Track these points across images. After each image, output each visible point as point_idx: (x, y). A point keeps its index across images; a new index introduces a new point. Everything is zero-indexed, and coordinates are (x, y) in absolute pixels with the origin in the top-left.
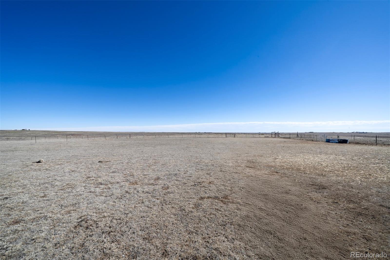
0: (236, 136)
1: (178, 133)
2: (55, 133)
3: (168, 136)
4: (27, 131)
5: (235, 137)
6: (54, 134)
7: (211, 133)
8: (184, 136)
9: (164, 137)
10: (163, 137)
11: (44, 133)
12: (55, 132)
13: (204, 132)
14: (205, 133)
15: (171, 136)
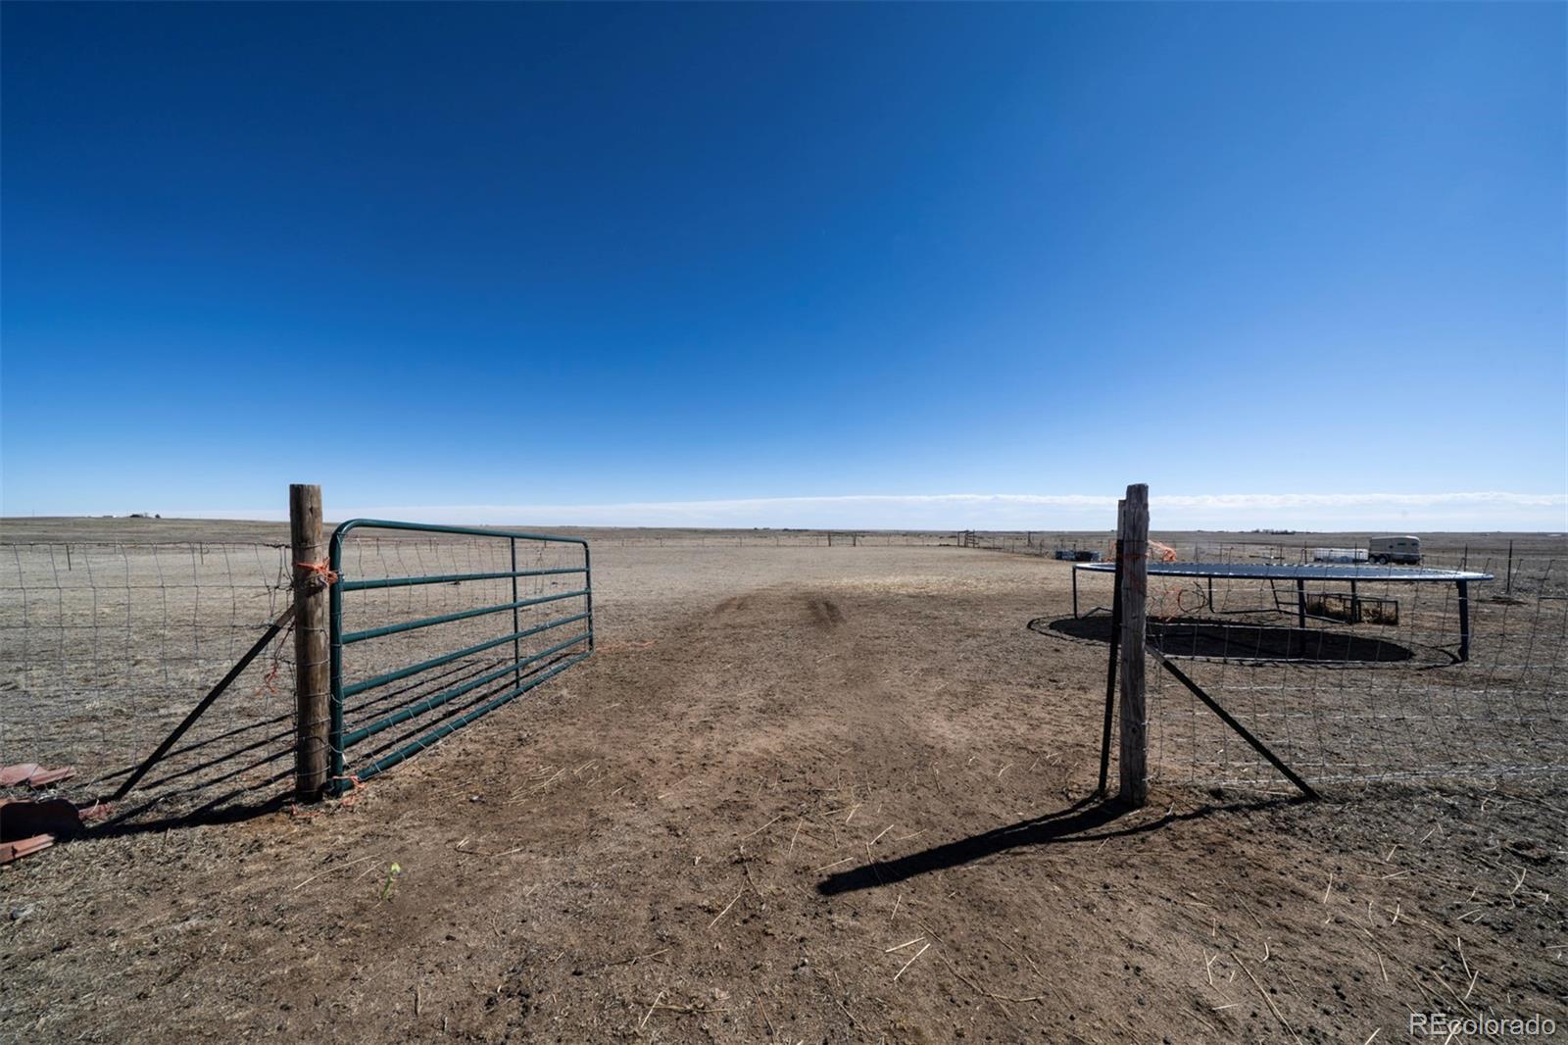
0: (857, 543)
1: (695, 531)
2: (260, 530)
3: (659, 541)
4: (148, 520)
5: (854, 545)
6: (252, 530)
7: (806, 531)
8: (708, 541)
9: (649, 544)
10: (643, 544)
11: (216, 529)
12: (257, 526)
13: (783, 528)
14: (786, 530)
15: (669, 542)
